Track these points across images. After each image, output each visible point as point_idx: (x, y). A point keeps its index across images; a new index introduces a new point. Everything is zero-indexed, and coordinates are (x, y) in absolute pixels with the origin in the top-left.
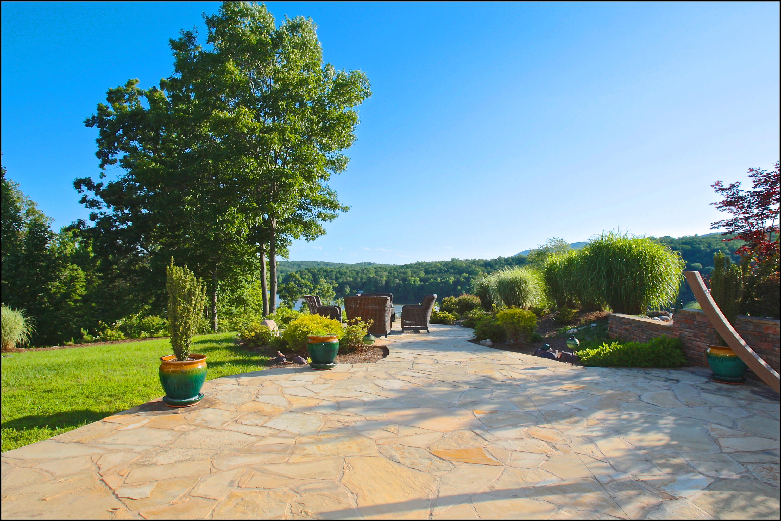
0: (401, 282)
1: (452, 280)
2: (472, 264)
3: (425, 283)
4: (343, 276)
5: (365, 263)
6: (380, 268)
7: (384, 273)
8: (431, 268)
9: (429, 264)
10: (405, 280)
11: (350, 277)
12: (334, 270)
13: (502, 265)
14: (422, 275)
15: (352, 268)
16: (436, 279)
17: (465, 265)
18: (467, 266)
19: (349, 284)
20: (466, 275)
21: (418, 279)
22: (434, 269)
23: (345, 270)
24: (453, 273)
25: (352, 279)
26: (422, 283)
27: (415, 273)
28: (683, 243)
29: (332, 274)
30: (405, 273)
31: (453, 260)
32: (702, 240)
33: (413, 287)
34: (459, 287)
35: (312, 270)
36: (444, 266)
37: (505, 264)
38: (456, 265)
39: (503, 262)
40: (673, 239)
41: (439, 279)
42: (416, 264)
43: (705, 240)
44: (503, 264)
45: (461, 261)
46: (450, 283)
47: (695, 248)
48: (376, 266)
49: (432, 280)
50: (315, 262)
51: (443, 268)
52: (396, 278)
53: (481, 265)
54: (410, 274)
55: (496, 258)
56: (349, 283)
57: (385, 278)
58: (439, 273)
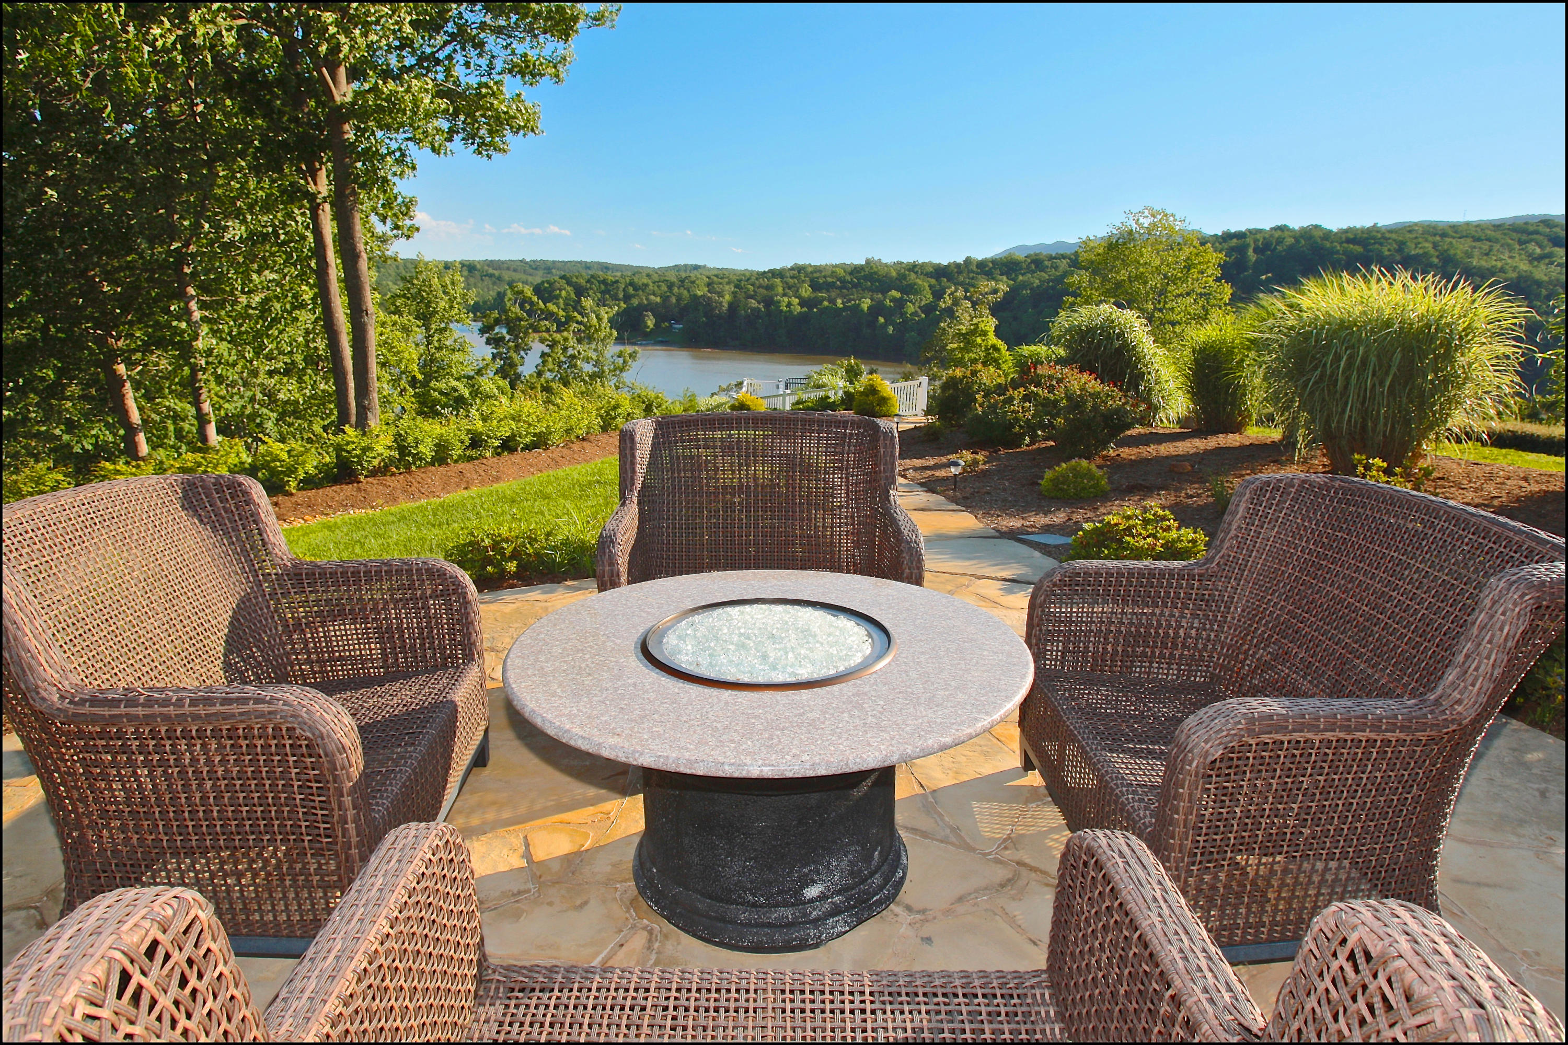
0: (761, 306)
1: (866, 304)
2: (909, 270)
3: (810, 307)
4: (640, 292)
5: (685, 265)
6: (716, 276)
7: (727, 287)
8: (825, 277)
9: (818, 269)
10: (769, 302)
11: (654, 294)
12: (622, 280)
13: (971, 275)
14: (806, 291)
15: (660, 277)
16: (832, 301)
17: (894, 274)
18: (898, 274)
19: (652, 311)
20: (895, 294)
21: (796, 301)
22: (829, 280)
23: (645, 280)
24: (870, 290)
25: (658, 299)
26: (805, 309)
27: (789, 288)
28: (1348, 241)
29: (618, 288)
30: (769, 288)
31: (868, 262)
32: (1387, 235)
33: (786, 318)
34: (881, 320)
35: (574, 280)
36: (851, 273)
37: (978, 274)
38: (875, 273)
39: (974, 268)
40: (1330, 231)
41: (839, 301)
42: (792, 269)
43: (1394, 236)
44: (973, 272)
45: (886, 265)
46: (862, 310)
47: (1370, 251)
48: (708, 273)
49: (826, 303)
50: (580, 262)
51: (848, 278)
52: (752, 297)
53: (928, 275)
54: (780, 290)
55: (960, 260)
56: (652, 308)
57: (728, 297)
58: (841, 288)
